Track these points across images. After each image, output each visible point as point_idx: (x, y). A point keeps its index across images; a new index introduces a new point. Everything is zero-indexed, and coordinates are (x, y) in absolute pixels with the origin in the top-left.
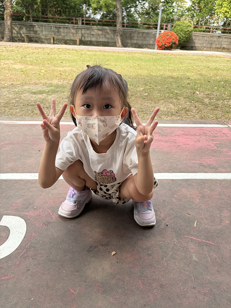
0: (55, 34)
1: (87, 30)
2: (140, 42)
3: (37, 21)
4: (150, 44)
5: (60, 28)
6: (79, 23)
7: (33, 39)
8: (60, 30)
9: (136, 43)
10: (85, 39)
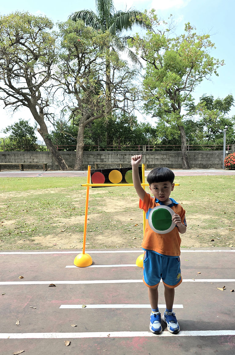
0: (120, 160)
1: (151, 155)
2: (204, 163)
3: (104, 150)
4: (215, 164)
5: (126, 155)
6: (143, 149)
7: (99, 166)
8: (125, 156)
9: (200, 164)
10: (149, 163)
